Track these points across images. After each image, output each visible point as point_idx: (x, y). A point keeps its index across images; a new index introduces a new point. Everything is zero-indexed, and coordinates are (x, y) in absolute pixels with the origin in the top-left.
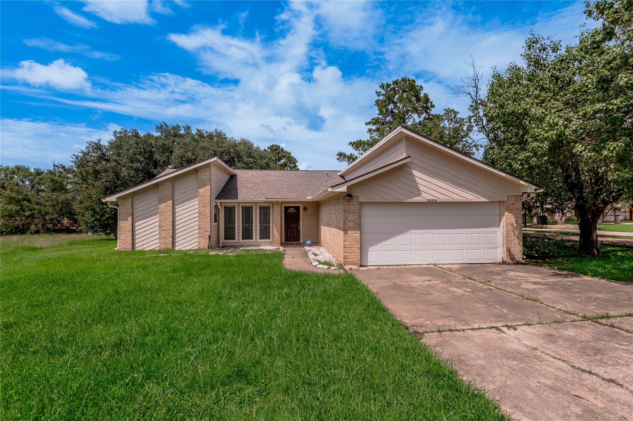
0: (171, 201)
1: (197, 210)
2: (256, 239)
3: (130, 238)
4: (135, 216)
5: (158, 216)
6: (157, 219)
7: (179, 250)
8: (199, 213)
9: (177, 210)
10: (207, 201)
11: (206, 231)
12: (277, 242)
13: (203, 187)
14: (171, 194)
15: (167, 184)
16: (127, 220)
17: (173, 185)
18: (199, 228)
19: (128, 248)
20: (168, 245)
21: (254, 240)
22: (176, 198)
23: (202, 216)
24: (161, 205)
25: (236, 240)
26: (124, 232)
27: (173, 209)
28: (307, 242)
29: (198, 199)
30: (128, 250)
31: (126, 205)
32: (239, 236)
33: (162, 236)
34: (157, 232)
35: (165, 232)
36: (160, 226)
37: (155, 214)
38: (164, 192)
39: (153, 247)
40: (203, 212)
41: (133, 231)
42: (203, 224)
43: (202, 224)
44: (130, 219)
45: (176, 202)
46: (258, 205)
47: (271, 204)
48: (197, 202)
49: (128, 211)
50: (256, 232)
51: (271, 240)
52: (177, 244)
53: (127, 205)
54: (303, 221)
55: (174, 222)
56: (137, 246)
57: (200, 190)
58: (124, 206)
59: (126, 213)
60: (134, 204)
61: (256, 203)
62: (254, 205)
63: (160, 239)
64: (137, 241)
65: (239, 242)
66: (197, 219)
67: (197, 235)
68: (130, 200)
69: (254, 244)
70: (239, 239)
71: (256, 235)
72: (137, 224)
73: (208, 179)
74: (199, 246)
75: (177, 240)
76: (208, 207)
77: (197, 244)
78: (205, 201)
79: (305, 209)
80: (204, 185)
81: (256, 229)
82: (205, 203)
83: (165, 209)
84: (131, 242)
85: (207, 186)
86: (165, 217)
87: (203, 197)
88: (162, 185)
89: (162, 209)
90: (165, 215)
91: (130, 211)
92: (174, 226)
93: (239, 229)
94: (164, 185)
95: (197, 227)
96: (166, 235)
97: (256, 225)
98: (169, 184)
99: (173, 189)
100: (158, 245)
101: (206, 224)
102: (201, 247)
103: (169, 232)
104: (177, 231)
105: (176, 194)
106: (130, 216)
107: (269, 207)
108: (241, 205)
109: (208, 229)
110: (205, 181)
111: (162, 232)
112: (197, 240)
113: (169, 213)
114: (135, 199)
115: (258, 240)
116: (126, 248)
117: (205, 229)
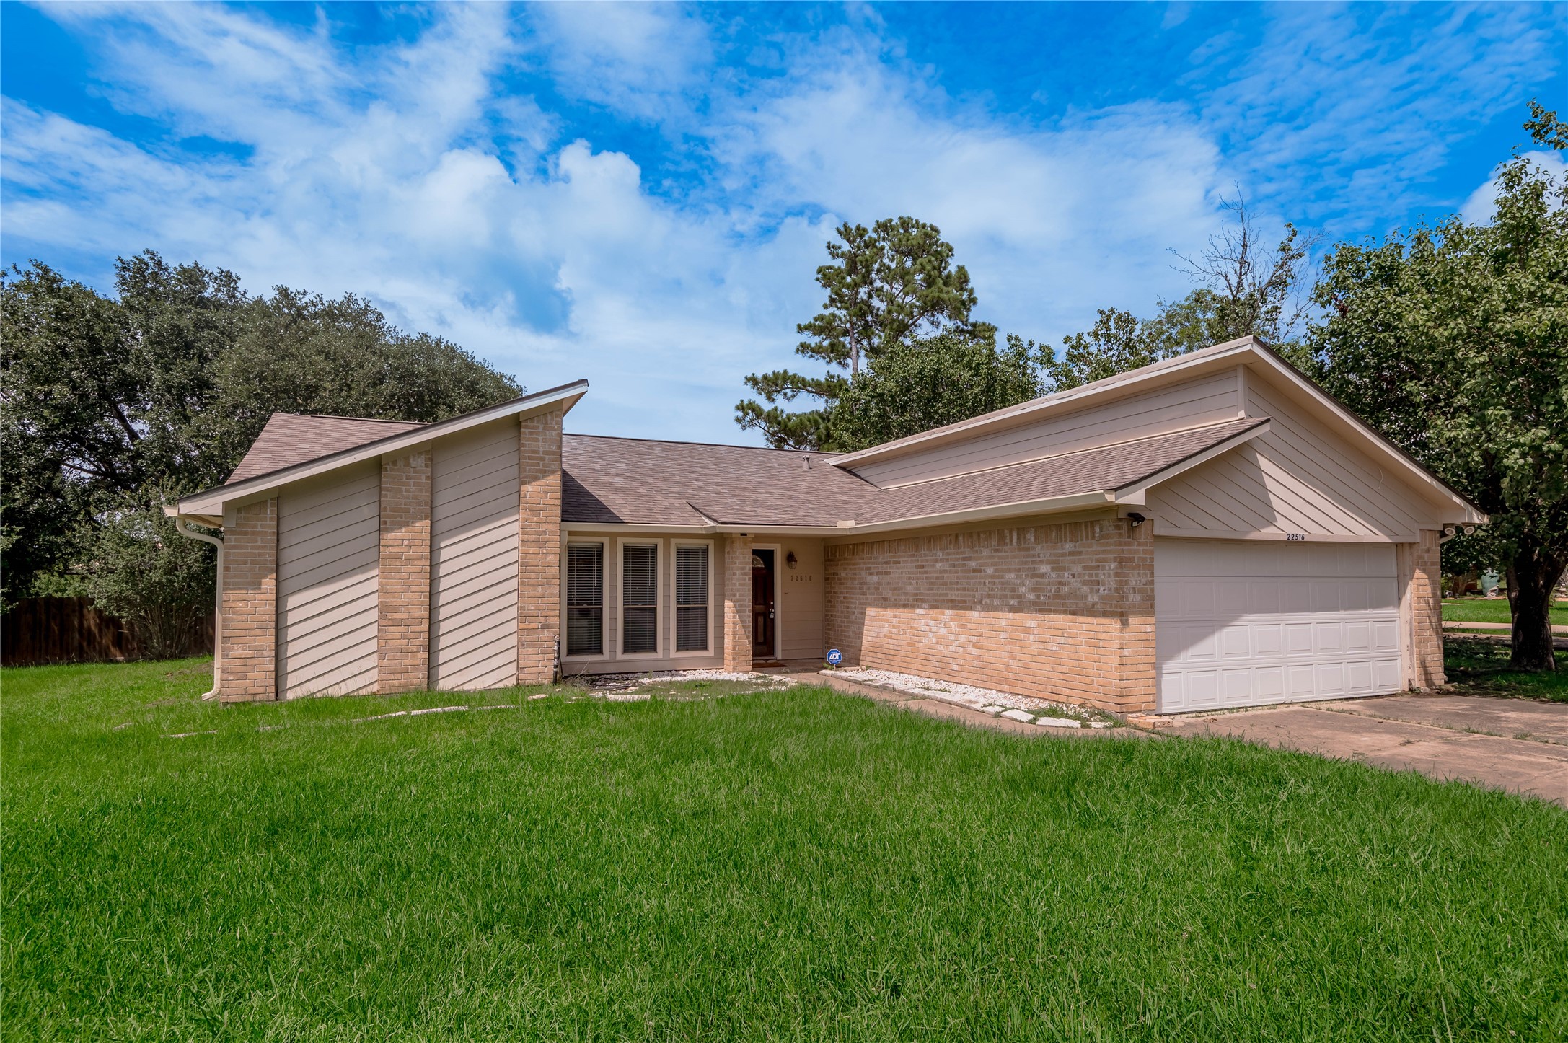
0: (428, 522)
1: (514, 556)
2: (666, 649)
3: (269, 653)
4: (287, 571)
5: (375, 572)
6: (374, 585)
7: (451, 692)
8: (523, 564)
9: (444, 555)
10: (551, 526)
11: (546, 626)
12: (743, 658)
13: (538, 478)
14: (425, 497)
15: (413, 463)
16: (257, 585)
17: (432, 463)
18: (524, 616)
19: (261, 690)
20: (412, 675)
21: (660, 654)
22: (441, 512)
23: (533, 576)
24: (391, 535)
25: (606, 655)
26: (242, 633)
27: (433, 551)
28: (832, 657)
29: (516, 517)
30: (257, 698)
31: (254, 533)
32: (613, 641)
33: (391, 643)
34: (373, 630)
35: (402, 629)
36: (384, 610)
37: (364, 567)
38: (400, 490)
39: (360, 682)
40: (535, 563)
41: (279, 628)
42: (535, 601)
43: (531, 600)
44: (269, 582)
45: (440, 527)
46: (674, 542)
47: (711, 543)
48: (515, 528)
49: (260, 555)
50: (666, 629)
51: (711, 652)
52: (443, 671)
53: (259, 533)
54: (785, 594)
55: (433, 594)
56: (291, 680)
57: (528, 489)
58: (246, 533)
59: (253, 562)
60: (284, 528)
61: (667, 537)
62: (660, 542)
63: (382, 654)
64: (291, 665)
65: (613, 661)
66: (513, 584)
67: (513, 640)
68: (270, 513)
69: (660, 666)
70: (613, 651)
71: (666, 639)
72: (292, 602)
73: (554, 453)
74: (521, 677)
75: (443, 656)
76: (552, 544)
77: (512, 669)
78: (545, 526)
79: (790, 558)
80: (540, 471)
81: (667, 617)
82: (545, 532)
83: (406, 549)
84: (272, 667)
85: (552, 477)
86: (405, 576)
87: (536, 510)
88: (395, 463)
89: (393, 550)
90: (404, 569)
91: (270, 554)
92: (433, 609)
93: (613, 619)
94: (401, 463)
95: (513, 612)
96: (404, 642)
97: (666, 607)
98: (419, 462)
99: (432, 478)
100: (374, 675)
101: (545, 600)
102: (528, 678)
103: (418, 628)
104: (444, 627)
105: (441, 498)
106: (271, 571)
107: (705, 551)
108: (621, 541)
109: (552, 619)
110: (543, 459)
111: (392, 629)
112: (512, 655)
113: (417, 562)
114: (286, 511)
115: (674, 654)
116: (252, 690)
117: (542, 619)
